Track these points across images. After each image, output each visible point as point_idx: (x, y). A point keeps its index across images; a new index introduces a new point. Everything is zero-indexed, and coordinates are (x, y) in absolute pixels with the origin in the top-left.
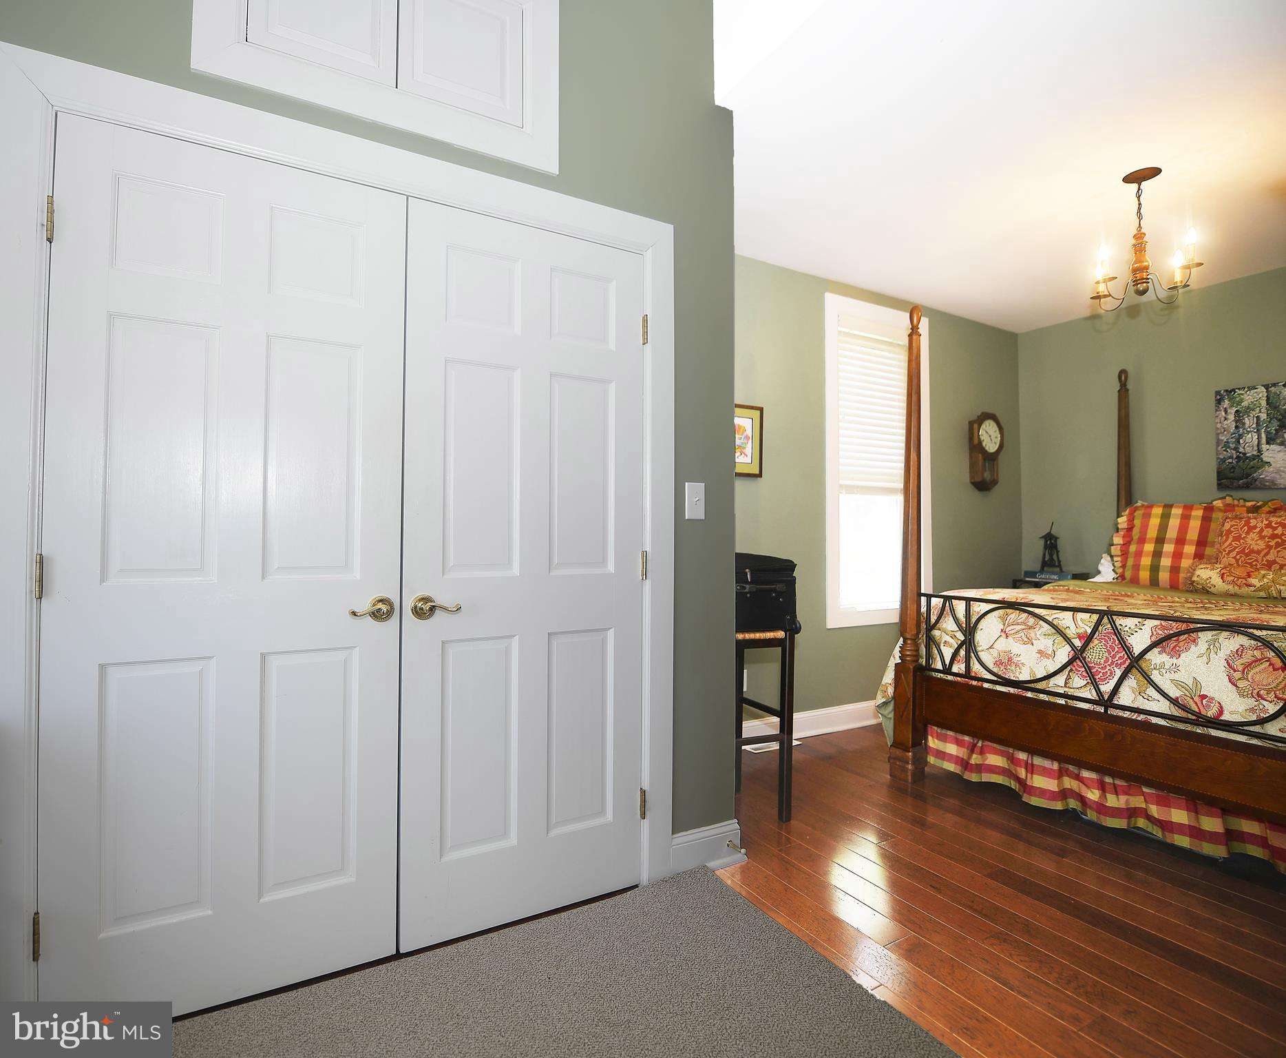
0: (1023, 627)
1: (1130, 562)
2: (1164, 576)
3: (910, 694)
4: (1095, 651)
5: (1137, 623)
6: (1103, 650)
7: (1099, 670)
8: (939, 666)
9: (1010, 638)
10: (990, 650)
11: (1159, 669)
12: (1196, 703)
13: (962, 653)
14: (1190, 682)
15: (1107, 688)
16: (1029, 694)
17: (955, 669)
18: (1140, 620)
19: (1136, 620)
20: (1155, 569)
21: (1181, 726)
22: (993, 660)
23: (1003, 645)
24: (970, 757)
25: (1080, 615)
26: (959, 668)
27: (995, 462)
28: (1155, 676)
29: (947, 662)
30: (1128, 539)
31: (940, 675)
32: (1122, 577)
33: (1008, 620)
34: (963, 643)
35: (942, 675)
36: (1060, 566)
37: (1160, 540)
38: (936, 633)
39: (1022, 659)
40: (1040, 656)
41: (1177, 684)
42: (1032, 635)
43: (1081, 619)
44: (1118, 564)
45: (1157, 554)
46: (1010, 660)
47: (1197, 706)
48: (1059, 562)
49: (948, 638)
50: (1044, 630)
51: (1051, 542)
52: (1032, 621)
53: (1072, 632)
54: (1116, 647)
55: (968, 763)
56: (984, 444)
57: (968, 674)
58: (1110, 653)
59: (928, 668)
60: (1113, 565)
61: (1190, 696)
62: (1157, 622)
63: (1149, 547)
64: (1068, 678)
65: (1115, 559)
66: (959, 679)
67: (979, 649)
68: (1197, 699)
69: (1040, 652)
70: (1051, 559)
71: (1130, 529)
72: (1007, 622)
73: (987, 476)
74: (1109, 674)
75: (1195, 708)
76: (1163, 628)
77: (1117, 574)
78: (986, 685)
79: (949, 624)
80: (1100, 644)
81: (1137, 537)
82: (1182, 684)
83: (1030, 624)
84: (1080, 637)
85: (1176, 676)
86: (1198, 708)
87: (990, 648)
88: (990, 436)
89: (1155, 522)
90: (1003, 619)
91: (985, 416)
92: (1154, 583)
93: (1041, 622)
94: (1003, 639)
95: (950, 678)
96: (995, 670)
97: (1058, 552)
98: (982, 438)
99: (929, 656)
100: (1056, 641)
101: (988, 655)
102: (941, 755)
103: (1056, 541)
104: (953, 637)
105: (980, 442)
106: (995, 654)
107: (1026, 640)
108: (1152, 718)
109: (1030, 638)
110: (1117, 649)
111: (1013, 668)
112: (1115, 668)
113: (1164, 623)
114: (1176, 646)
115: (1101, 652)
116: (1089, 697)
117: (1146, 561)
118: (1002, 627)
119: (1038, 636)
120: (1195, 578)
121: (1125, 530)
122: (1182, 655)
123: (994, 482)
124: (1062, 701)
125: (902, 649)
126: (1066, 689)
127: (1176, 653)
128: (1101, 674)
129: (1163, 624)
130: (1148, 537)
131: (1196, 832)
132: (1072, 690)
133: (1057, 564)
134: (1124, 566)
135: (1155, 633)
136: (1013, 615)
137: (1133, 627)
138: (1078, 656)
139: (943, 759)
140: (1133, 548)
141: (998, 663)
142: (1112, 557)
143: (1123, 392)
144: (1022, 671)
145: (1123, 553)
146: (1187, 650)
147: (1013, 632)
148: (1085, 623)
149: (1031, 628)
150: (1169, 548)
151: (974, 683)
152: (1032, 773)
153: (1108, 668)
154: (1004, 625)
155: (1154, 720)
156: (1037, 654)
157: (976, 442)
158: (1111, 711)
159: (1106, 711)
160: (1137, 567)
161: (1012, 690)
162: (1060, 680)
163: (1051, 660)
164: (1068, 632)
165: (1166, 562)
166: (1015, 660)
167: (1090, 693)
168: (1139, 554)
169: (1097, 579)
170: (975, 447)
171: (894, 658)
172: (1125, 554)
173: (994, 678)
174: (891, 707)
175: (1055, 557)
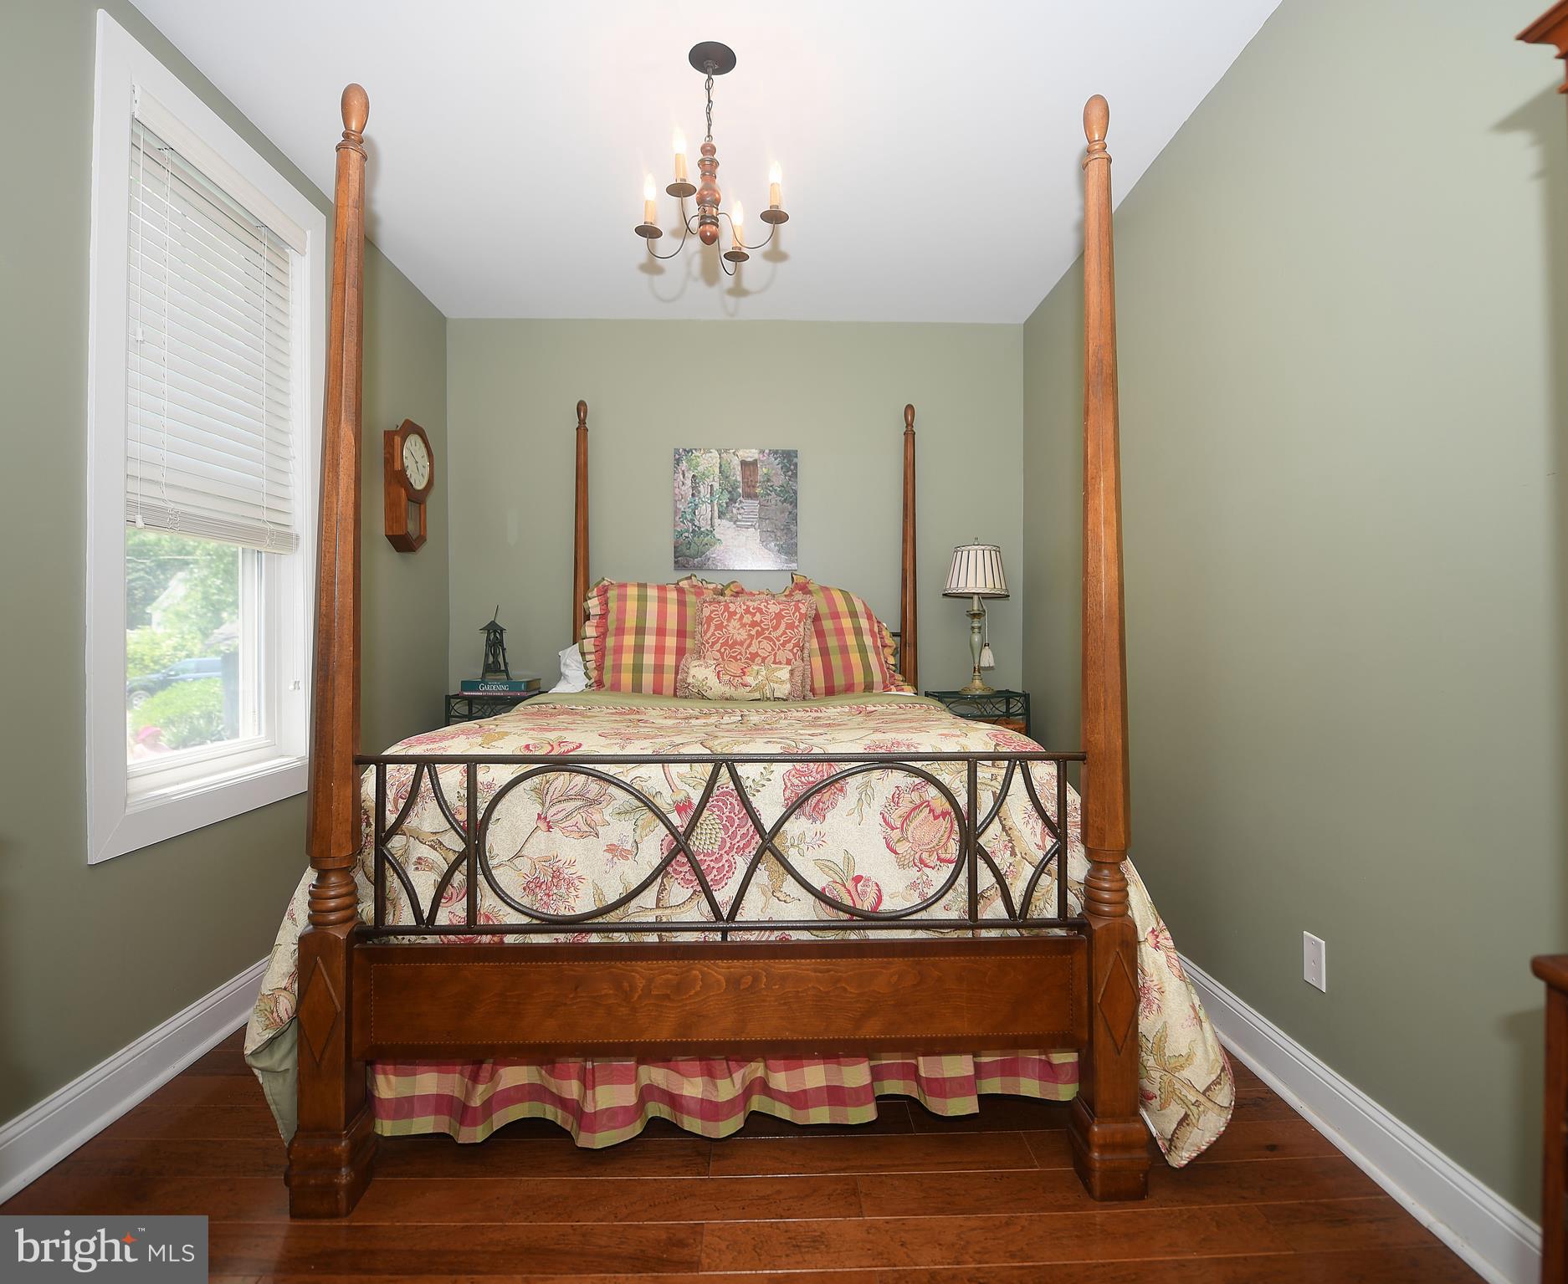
0: (579, 803)
1: (609, 661)
2: (648, 678)
3: (339, 1004)
4: (704, 832)
5: (763, 771)
6: (716, 826)
7: (712, 864)
8: (407, 918)
9: (556, 830)
10: (516, 862)
11: (798, 846)
12: (849, 892)
13: (459, 878)
14: (839, 859)
15: (725, 895)
16: (594, 938)
17: (442, 919)
18: (765, 764)
19: (760, 767)
20: (638, 669)
21: (830, 936)
22: (523, 881)
23: (541, 845)
24: (469, 1093)
25: (674, 769)
26: (452, 913)
27: (422, 506)
28: (794, 858)
29: (426, 906)
30: (602, 630)
31: (407, 939)
32: (600, 683)
33: (550, 794)
34: (461, 857)
35: (413, 938)
36: (506, 671)
37: (640, 631)
38: (396, 843)
39: (579, 870)
40: (609, 856)
41: (824, 865)
42: (597, 817)
43: (680, 776)
44: (592, 665)
45: (639, 649)
46: (557, 874)
47: (851, 896)
48: (506, 664)
49: (424, 851)
50: (616, 804)
51: (495, 636)
52: (594, 787)
53: (664, 802)
54: (736, 818)
55: (465, 1108)
56: (408, 473)
57: (472, 923)
58: (725, 828)
59: (380, 928)
60: (585, 666)
61: (840, 881)
62: (789, 766)
63: (629, 640)
64: (662, 889)
65: (588, 657)
66: (452, 937)
67: (492, 863)
68: (850, 885)
69: (611, 849)
70: (496, 662)
71: (603, 616)
72: (548, 798)
73: (412, 528)
74: (727, 869)
75: (848, 901)
76: (800, 774)
77: (590, 679)
78: (510, 939)
79: (427, 817)
80: (711, 817)
81: (614, 627)
82: (829, 864)
83: (591, 796)
84: (680, 808)
85: (821, 853)
86: (853, 899)
87: (517, 856)
88: (417, 462)
89: (632, 606)
90: (541, 793)
91: (409, 428)
92: (637, 688)
93: (613, 790)
94: (541, 834)
95: (431, 939)
96: (526, 901)
97: (504, 650)
98: (406, 463)
99: (381, 901)
100: (639, 823)
101: (510, 872)
102: (405, 1107)
103: (501, 634)
104: (437, 845)
105: (404, 470)
106: (526, 869)
107: (586, 828)
108: (791, 932)
109: (593, 824)
110: (737, 822)
111: (563, 890)
112: (736, 857)
113: (798, 766)
114: (819, 801)
115: (714, 832)
116: (697, 917)
117: (627, 659)
118: (538, 809)
119: (607, 818)
120: (690, 680)
121: (598, 617)
122: (828, 815)
123: (422, 539)
124: (652, 938)
125: (316, 898)
126: (659, 912)
127: (819, 814)
128: (715, 872)
129: (798, 768)
130: (626, 626)
131: (835, 1095)
132: (668, 911)
133: (503, 668)
134: (600, 668)
135: (789, 785)
136: (561, 781)
137: (758, 778)
138: (680, 846)
139: (410, 1115)
140: (610, 642)
141: (530, 887)
142: (583, 654)
143: (582, 430)
144: (580, 893)
145: (598, 648)
146: (834, 805)
147: (560, 816)
148: (688, 782)
149: (593, 802)
150: (650, 640)
151: (486, 939)
152: (593, 1088)
153: (725, 857)
154: (543, 804)
155: (795, 936)
156: (607, 854)
157: (397, 467)
158: (735, 937)
159: (724, 937)
160: (617, 668)
161: (562, 938)
162: (648, 898)
163: (631, 861)
164: (658, 801)
165: (649, 659)
166: (567, 872)
167: (698, 912)
168: (618, 650)
169: (561, 688)
170: (397, 477)
171: (294, 920)
172: (601, 651)
173: (525, 920)
174: (286, 1044)
175: (501, 660)
